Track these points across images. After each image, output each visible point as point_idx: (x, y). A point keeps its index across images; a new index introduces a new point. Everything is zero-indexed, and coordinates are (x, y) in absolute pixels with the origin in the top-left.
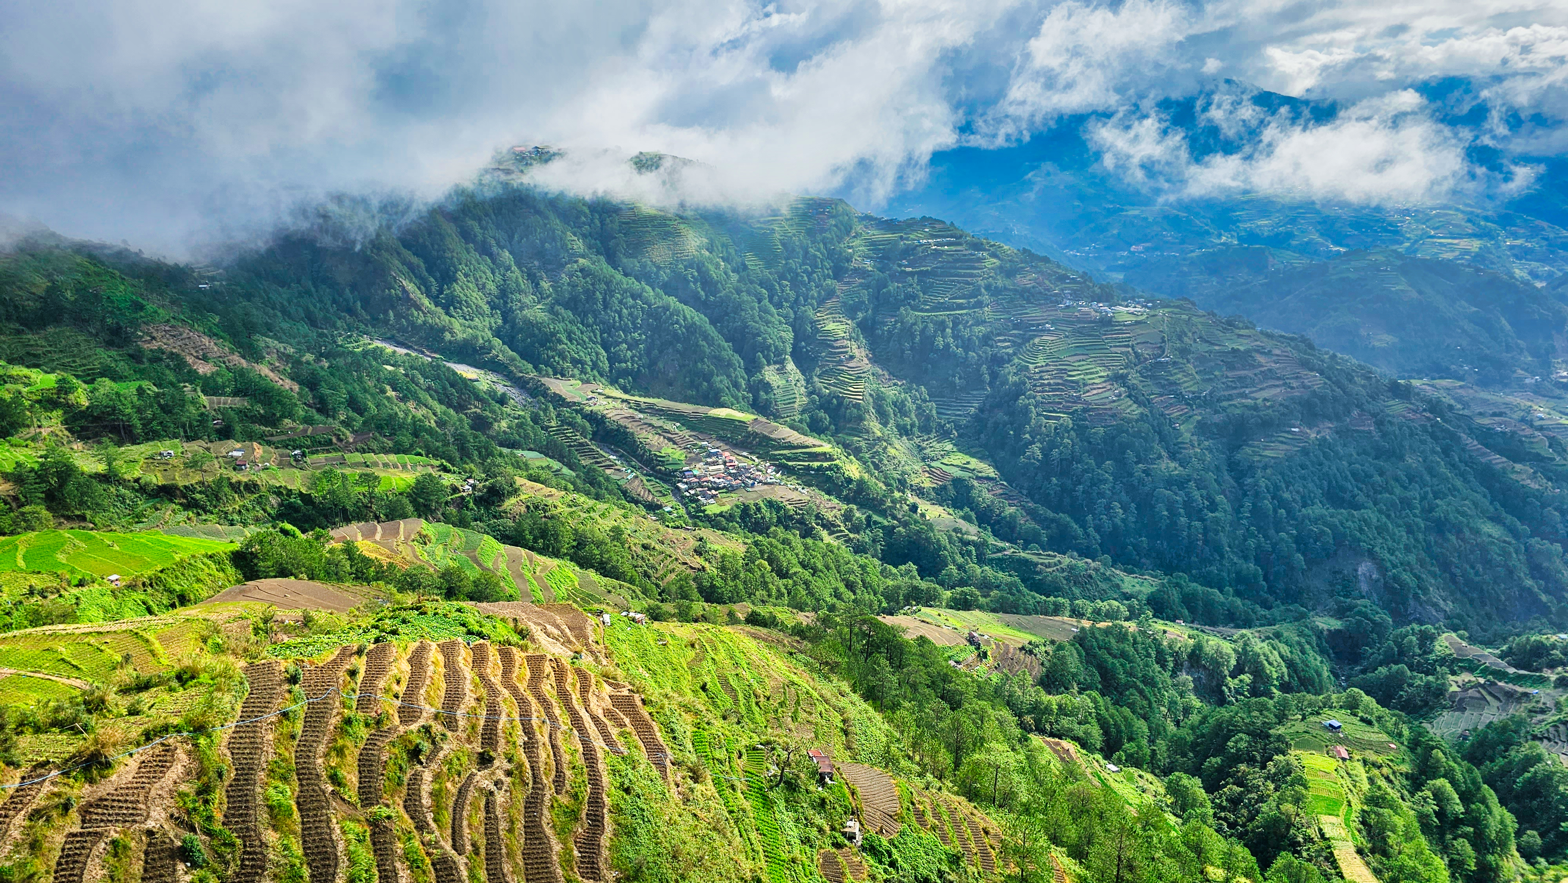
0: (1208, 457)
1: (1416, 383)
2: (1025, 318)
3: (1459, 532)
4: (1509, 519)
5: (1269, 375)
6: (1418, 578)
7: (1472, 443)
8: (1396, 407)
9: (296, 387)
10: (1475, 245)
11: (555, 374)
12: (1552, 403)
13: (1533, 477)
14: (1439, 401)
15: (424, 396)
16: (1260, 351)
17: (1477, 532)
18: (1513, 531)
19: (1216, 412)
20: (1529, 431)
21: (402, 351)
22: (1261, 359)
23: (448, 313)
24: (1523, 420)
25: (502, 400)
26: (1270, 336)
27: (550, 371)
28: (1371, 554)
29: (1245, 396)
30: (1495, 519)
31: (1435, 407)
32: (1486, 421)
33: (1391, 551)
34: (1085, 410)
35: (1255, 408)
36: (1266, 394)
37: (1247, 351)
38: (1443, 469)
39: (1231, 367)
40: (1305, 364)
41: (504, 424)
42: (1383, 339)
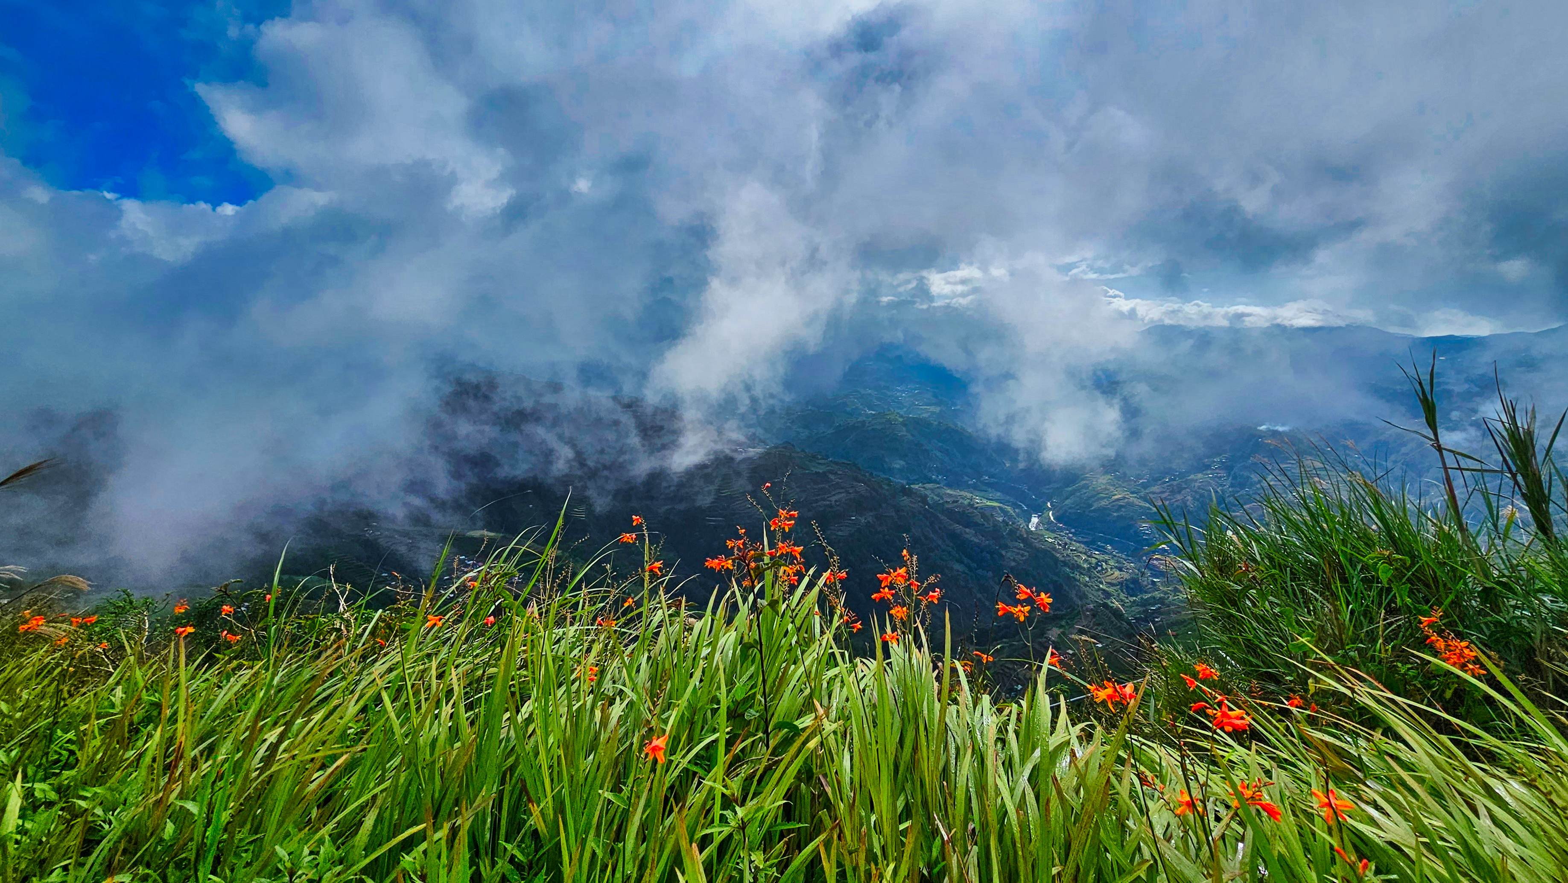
1: (917, 487)
4: (966, 560)
10: (936, 409)
12: (983, 494)
13: (975, 535)
31: (924, 500)
32: (950, 506)
38: (931, 534)
40: (856, 479)
42: (898, 464)
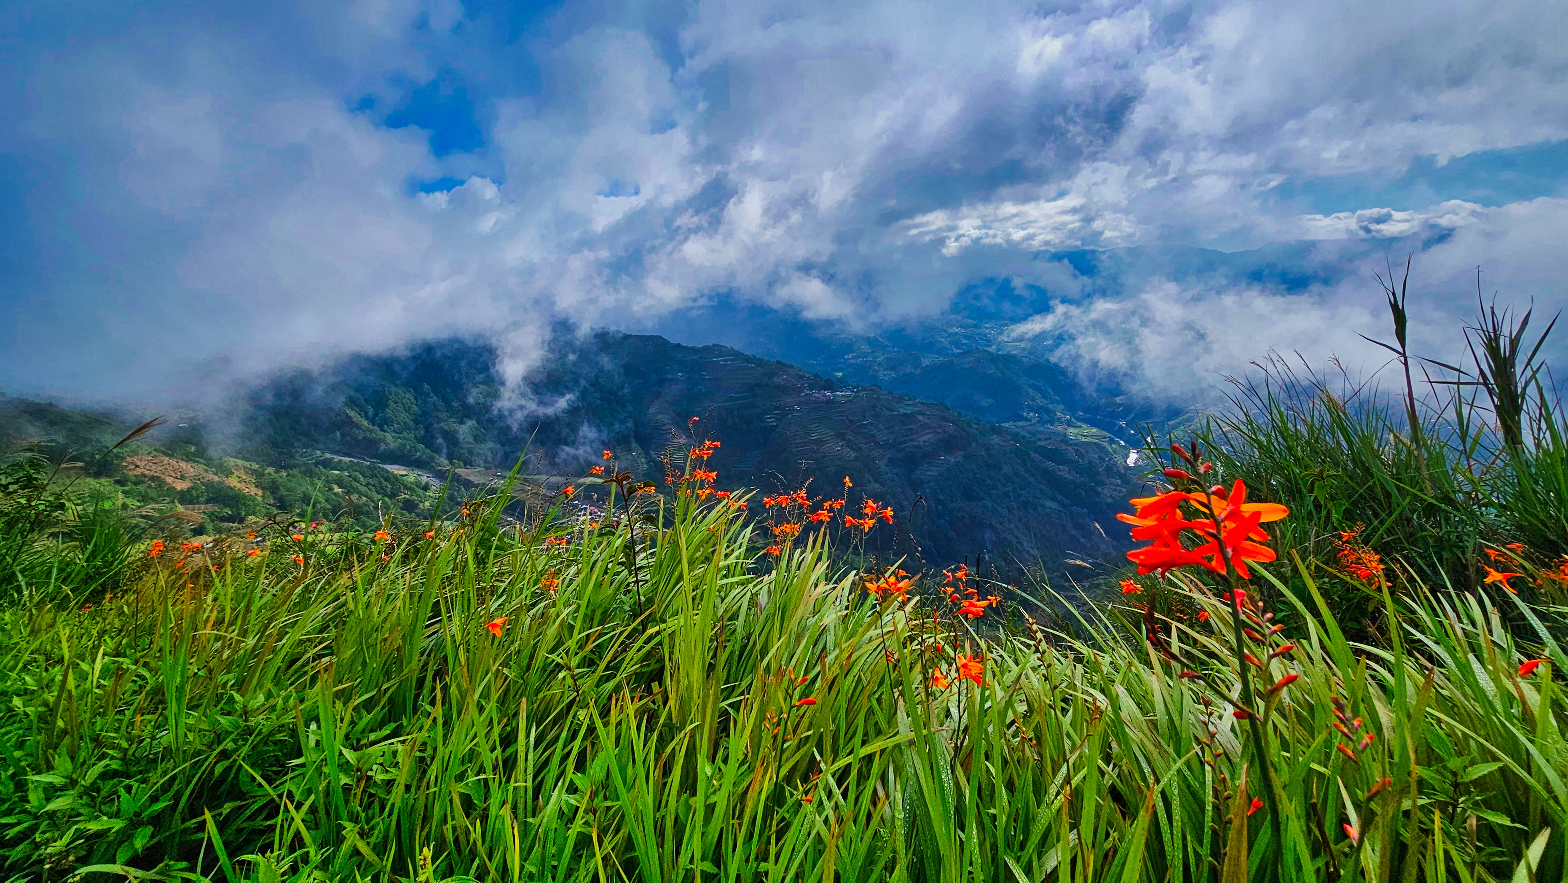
0: (897, 479)
2: (782, 403)
3: (1035, 509)
5: (925, 426)
6: (1017, 537)
7: (1037, 457)
8: (995, 440)
9: (260, 493)
11: (465, 465)
13: (1070, 472)
14: (1018, 433)
15: (363, 489)
16: (919, 413)
17: (1044, 506)
18: (1064, 506)
19: (898, 451)
20: (1064, 447)
21: (347, 459)
22: (920, 417)
23: (382, 430)
24: (1062, 441)
25: (426, 488)
26: (922, 403)
27: (462, 464)
28: (991, 526)
29: (913, 440)
30: (1053, 499)
31: (1015, 437)
32: (1041, 443)
33: (1001, 524)
34: (823, 457)
35: (919, 447)
36: (925, 438)
37: (912, 414)
38: (1022, 472)
39: (904, 424)
40: (944, 419)
41: (427, 504)
42: (986, 402)
